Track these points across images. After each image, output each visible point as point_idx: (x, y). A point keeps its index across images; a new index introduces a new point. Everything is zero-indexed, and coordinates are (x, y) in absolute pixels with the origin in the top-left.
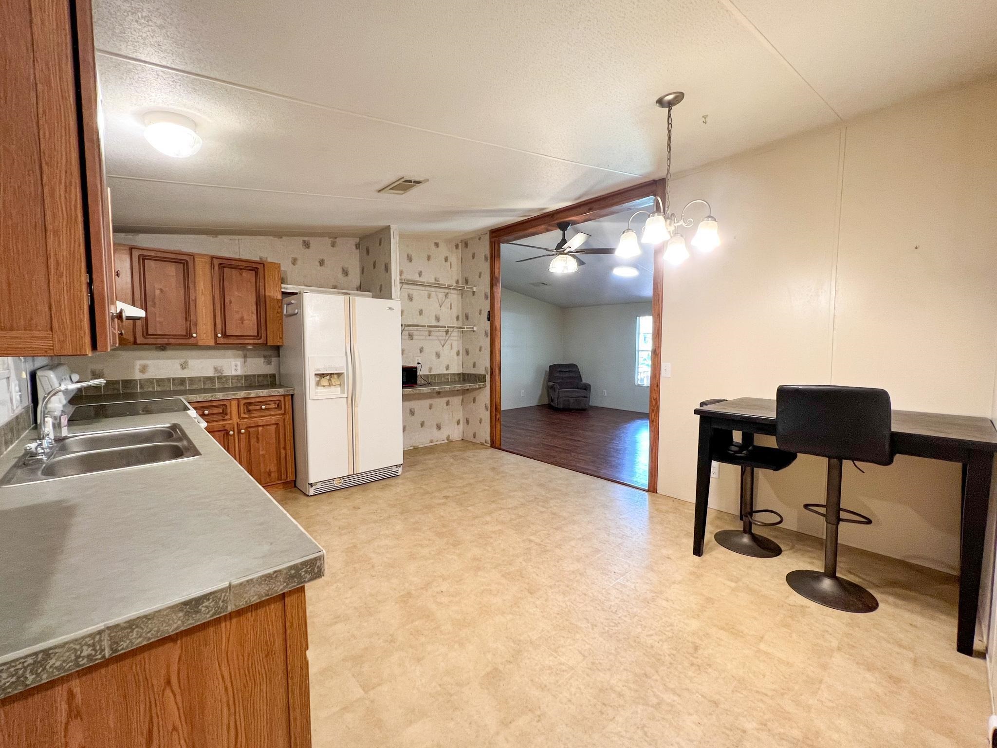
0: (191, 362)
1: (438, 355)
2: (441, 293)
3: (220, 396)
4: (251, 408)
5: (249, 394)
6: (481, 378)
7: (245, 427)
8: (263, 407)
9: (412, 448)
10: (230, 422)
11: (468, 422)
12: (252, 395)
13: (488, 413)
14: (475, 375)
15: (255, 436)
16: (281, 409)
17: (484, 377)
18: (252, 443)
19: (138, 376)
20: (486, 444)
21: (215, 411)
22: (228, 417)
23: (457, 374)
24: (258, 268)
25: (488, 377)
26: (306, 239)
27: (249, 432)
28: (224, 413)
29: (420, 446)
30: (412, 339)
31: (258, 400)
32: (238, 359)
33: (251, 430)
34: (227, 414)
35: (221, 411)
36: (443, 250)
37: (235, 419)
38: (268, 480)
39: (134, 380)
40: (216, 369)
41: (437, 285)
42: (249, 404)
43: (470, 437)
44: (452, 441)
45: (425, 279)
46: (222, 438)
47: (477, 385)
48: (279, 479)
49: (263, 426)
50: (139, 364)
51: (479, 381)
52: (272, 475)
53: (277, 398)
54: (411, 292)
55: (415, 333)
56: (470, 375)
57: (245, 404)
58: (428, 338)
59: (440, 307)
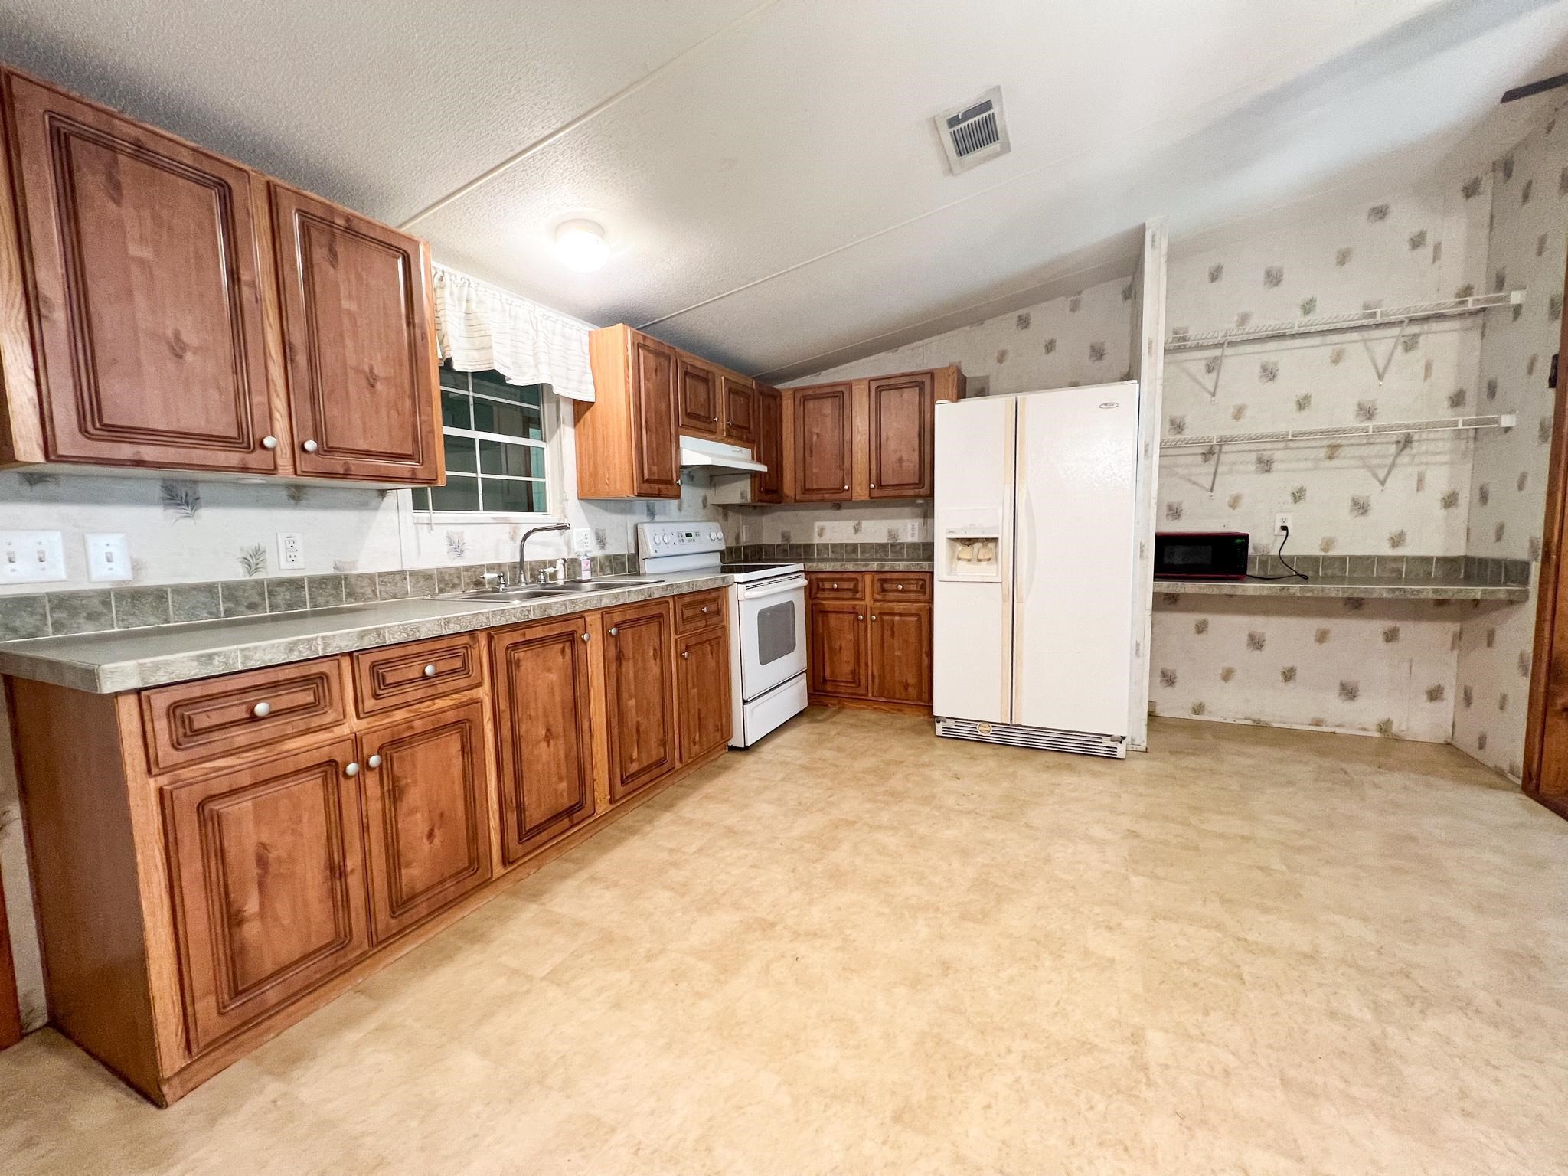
0: (865, 524)
1: (1361, 507)
2: (1384, 342)
3: (850, 566)
4: (887, 586)
5: (883, 566)
6: (1515, 571)
7: (877, 612)
8: (900, 587)
9: (1249, 722)
10: (862, 603)
11: (1468, 699)
12: (887, 569)
13: (1525, 683)
14: (1497, 563)
15: (889, 628)
16: (925, 593)
17: (1525, 566)
18: (886, 636)
19: (816, 540)
20: (1510, 777)
21: (846, 585)
22: (858, 596)
23: (1438, 559)
24: (923, 382)
25: (1535, 569)
26: (1023, 312)
27: (882, 621)
28: (855, 590)
29: (1275, 725)
30: (1269, 471)
31: (895, 576)
32: (915, 520)
33: (886, 618)
34: (857, 592)
35: (852, 587)
36: (1406, 219)
37: (868, 601)
38: (903, 696)
39: (813, 545)
40: (890, 534)
41: (1370, 324)
42: (885, 581)
43: (1467, 742)
44: (1398, 739)
45: (1321, 317)
46: (852, 622)
47: (1501, 592)
48: (920, 699)
49: (900, 615)
50: (818, 524)
51: (1509, 580)
52: (910, 689)
53: (921, 576)
54: (1271, 358)
55: (1278, 455)
56: (1483, 562)
57: (879, 580)
58: (1328, 463)
59: (1380, 377)
